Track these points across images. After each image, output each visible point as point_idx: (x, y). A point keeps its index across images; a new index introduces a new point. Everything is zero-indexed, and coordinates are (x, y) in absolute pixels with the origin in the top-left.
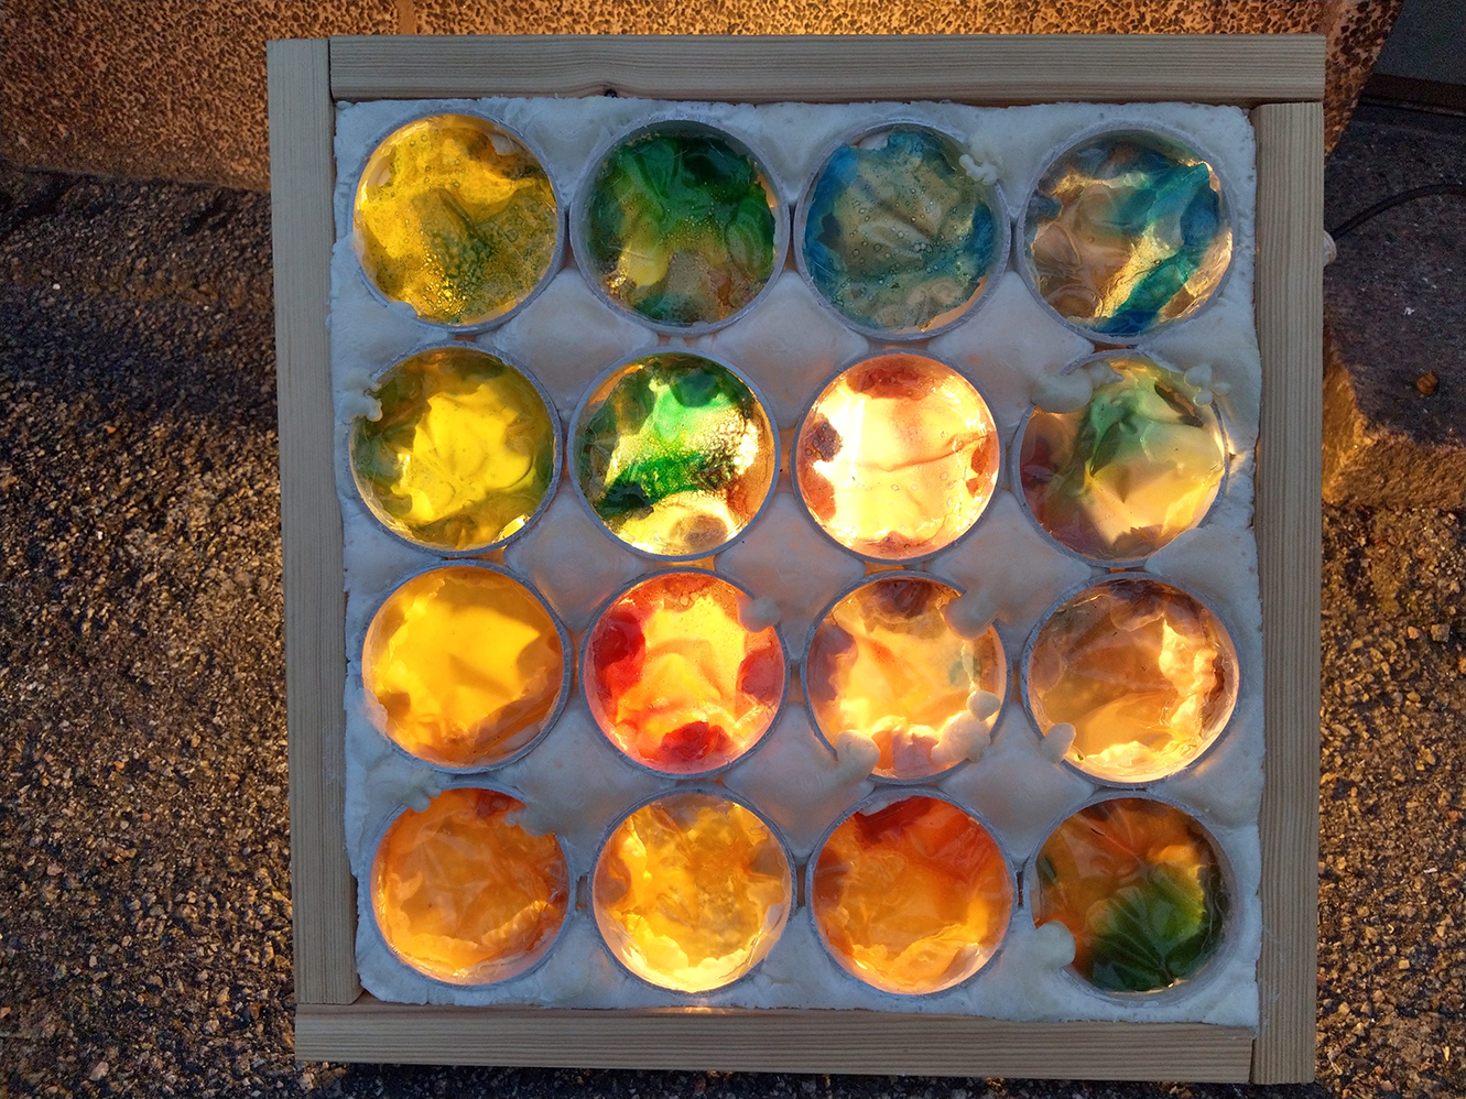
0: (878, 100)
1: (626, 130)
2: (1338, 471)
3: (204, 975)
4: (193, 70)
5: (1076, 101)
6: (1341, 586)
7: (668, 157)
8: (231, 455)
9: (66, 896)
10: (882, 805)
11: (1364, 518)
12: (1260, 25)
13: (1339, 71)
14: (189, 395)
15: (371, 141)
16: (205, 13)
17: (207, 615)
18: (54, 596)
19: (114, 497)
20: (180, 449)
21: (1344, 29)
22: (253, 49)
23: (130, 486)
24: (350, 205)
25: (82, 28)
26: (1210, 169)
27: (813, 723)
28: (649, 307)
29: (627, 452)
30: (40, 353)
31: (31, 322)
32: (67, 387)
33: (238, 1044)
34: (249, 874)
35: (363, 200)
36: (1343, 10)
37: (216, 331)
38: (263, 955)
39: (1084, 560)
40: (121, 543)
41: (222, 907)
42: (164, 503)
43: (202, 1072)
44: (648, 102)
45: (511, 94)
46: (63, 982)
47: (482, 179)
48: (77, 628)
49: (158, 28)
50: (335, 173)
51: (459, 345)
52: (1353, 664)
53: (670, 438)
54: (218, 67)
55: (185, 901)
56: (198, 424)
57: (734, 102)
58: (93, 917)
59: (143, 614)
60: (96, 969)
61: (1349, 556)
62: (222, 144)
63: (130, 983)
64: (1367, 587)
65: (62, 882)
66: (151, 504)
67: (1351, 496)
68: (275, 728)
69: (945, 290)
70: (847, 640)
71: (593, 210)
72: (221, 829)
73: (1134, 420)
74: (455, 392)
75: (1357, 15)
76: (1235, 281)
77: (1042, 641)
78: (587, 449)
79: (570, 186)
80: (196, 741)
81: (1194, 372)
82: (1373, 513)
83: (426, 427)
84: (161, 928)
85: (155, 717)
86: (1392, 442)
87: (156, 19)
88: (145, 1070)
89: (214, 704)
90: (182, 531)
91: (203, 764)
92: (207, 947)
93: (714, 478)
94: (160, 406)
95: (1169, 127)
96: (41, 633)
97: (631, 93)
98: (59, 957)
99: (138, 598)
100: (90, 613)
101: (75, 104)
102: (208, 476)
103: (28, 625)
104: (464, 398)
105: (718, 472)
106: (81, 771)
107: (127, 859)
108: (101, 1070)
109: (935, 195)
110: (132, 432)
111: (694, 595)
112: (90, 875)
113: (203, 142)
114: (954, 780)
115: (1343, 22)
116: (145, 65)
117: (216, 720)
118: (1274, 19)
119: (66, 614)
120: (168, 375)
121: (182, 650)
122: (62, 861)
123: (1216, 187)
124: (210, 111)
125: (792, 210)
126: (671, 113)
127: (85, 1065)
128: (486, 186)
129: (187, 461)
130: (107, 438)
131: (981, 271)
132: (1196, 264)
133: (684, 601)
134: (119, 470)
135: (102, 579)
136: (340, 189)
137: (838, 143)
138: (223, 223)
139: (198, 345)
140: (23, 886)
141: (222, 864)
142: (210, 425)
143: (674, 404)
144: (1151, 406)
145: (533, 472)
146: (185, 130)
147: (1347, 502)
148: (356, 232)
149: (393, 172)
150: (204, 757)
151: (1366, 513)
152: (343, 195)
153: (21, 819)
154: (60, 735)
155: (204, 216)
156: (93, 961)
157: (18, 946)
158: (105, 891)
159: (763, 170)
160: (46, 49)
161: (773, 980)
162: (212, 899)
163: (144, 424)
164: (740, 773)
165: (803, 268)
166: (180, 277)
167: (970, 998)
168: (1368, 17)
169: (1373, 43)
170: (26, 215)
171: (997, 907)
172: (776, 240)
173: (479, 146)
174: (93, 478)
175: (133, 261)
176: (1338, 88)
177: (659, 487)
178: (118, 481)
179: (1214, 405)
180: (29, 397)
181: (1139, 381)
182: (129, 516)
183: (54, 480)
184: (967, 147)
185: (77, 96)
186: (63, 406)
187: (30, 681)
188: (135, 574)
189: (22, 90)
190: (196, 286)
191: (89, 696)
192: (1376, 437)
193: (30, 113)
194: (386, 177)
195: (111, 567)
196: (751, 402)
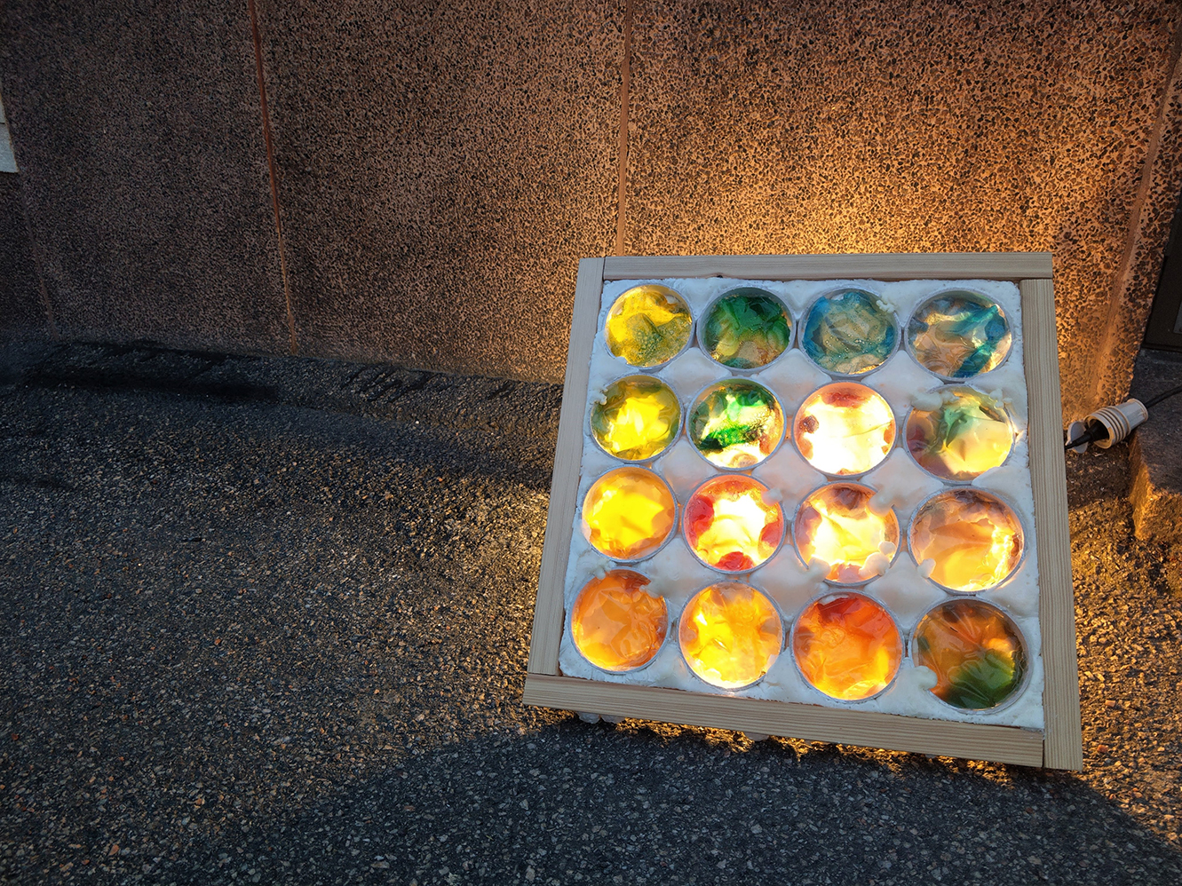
0: (839, 279)
1: (725, 291)
2: (1142, 518)
3: (473, 688)
4: (507, 320)
5: (932, 279)
6: (1145, 581)
7: (742, 304)
8: (500, 493)
9: (407, 654)
10: (832, 599)
11: (1163, 547)
12: (1079, 287)
13: (1130, 311)
14: (481, 467)
15: (617, 295)
16: (520, 292)
17: (483, 554)
18: (408, 541)
19: (440, 506)
20: (475, 489)
21: (1128, 289)
22: (539, 309)
23: (448, 502)
24: (604, 320)
25: (458, 300)
26: (998, 307)
27: (796, 551)
28: (729, 362)
29: (714, 425)
30: (407, 448)
31: (403, 436)
32: (419, 462)
33: (488, 715)
34: (498, 654)
35: (609, 318)
36: (1125, 279)
37: (496, 444)
38: (502, 683)
39: (940, 479)
40: (442, 524)
41: (483, 664)
42: (465, 509)
43: (470, 723)
44: (736, 280)
45: (677, 277)
46: (404, 684)
47: (660, 313)
48: (418, 555)
49: (495, 300)
50: (600, 307)
51: (643, 374)
52: (1151, 620)
53: (734, 420)
54: (520, 318)
55: (465, 661)
56: (485, 479)
57: (774, 280)
58: (420, 662)
59: (451, 552)
60: (420, 682)
61: (1152, 566)
62: (513, 357)
63: (436, 688)
64: (1164, 582)
65: (405, 648)
66: (458, 509)
67: (1154, 536)
68: (514, 600)
69: (871, 358)
70: (817, 514)
71: (708, 325)
72: (484, 636)
73: (965, 417)
74: (638, 397)
75: (1134, 282)
76: (1014, 354)
77: (919, 522)
78: (695, 421)
79: (698, 311)
80: (474, 602)
81: (993, 394)
82: (1169, 546)
83: (623, 410)
84: (453, 669)
85: (454, 592)
86: (1171, 497)
87: (495, 295)
88: (442, 720)
89: (484, 588)
90: (474, 521)
91: (478, 611)
92: (474, 678)
93: (754, 436)
94: (466, 471)
95: (977, 289)
96: (400, 556)
97: (728, 276)
98: (403, 675)
99: (449, 545)
100: (425, 550)
101: (445, 337)
102: (488, 500)
103: (394, 553)
104: (641, 400)
105: (756, 432)
106: (417, 609)
107: (438, 643)
108: (421, 717)
109: (867, 320)
110: (451, 481)
111: (740, 494)
112: (419, 648)
113: (504, 354)
114: (870, 587)
115: (1126, 286)
116: (485, 317)
117: (484, 595)
118: (1086, 285)
119: (413, 550)
120: (472, 459)
121: (469, 567)
122: (406, 641)
123: (1003, 315)
124: (511, 340)
125: (797, 323)
126: (745, 284)
127: (413, 715)
128: (662, 316)
129: (478, 494)
130: (438, 483)
131: (889, 352)
132: (994, 348)
133: (735, 496)
134: (443, 496)
135: (431, 538)
136: (602, 313)
137: (820, 296)
138: (507, 395)
139: (487, 448)
140: (387, 648)
141: (484, 647)
142: (491, 480)
143: (737, 406)
144: (976, 414)
145: (669, 432)
146: (496, 349)
147: (1152, 539)
148: (606, 329)
149: (623, 310)
150: (477, 608)
151: (1165, 547)
152: (602, 316)
153: (387, 624)
154: (407, 595)
155: (497, 392)
156: (419, 678)
157: (384, 669)
158: (426, 654)
159: (786, 309)
160: (438, 310)
161: (771, 684)
162: (478, 661)
163: (458, 478)
164: (757, 574)
165: (801, 346)
166: (481, 419)
167: (878, 704)
168: (1140, 284)
169: (1146, 297)
170: (408, 389)
171: (894, 656)
172: (790, 338)
173: (660, 301)
174: (431, 498)
175: (459, 411)
176: (1131, 321)
177: (727, 440)
178: (443, 500)
179: (1005, 409)
180: (400, 465)
181: (970, 404)
182: (447, 513)
183: (411, 498)
184: (880, 298)
185: (447, 333)
186: (417, 469)
187: (394, 574)
188: (449, 536)
189: (421, 330)
190: (489, 423)
191: (422, 582)
192: (1160, 495)
193: (422, 342)
194: (620, 311)
195: (437, 533)
196: (774, 402)
